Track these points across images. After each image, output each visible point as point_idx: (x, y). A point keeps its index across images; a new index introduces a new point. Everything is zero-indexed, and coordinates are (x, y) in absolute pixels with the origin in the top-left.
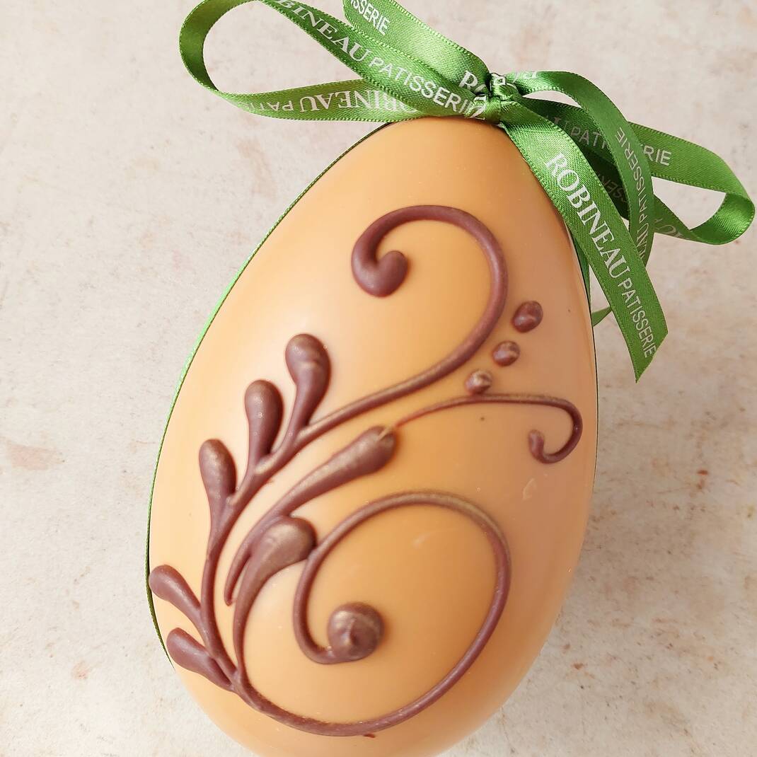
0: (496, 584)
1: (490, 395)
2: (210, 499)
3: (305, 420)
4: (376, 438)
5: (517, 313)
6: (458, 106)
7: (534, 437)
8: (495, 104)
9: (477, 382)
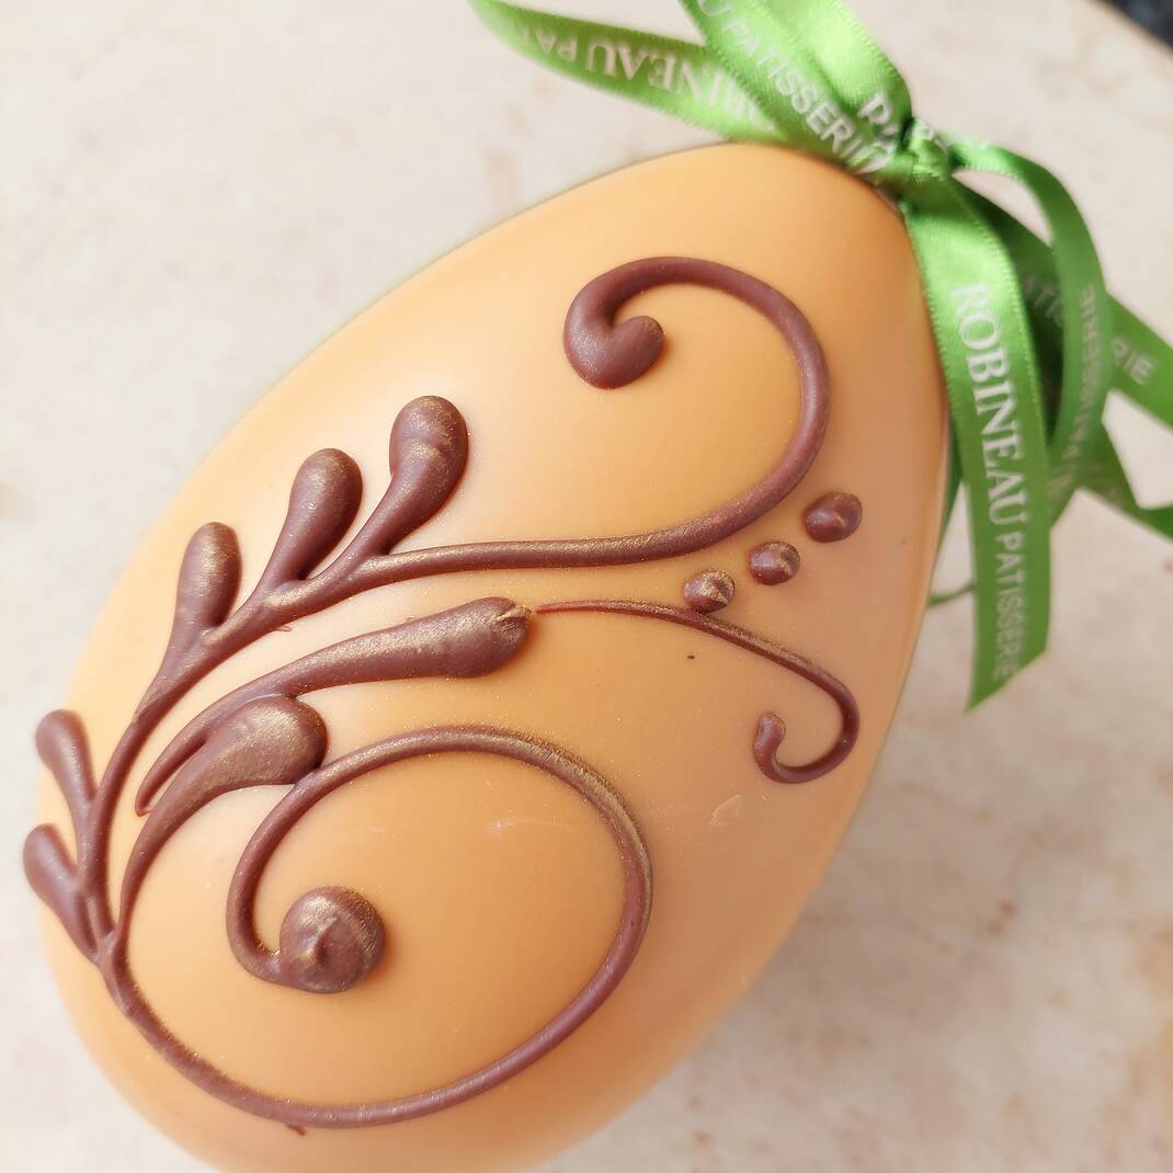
0: (609, 953)
1: (717, 621)
2: (178, 621)
3: (385, 543)
4: (494, 617)
5: (817, 504)
6: (845, 143)
7: (768, 724)
8: (903, 163)
9: (705, 590)
